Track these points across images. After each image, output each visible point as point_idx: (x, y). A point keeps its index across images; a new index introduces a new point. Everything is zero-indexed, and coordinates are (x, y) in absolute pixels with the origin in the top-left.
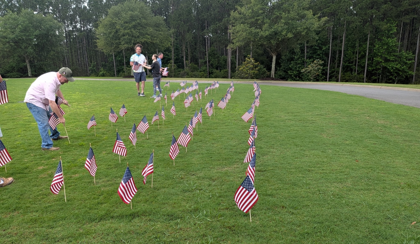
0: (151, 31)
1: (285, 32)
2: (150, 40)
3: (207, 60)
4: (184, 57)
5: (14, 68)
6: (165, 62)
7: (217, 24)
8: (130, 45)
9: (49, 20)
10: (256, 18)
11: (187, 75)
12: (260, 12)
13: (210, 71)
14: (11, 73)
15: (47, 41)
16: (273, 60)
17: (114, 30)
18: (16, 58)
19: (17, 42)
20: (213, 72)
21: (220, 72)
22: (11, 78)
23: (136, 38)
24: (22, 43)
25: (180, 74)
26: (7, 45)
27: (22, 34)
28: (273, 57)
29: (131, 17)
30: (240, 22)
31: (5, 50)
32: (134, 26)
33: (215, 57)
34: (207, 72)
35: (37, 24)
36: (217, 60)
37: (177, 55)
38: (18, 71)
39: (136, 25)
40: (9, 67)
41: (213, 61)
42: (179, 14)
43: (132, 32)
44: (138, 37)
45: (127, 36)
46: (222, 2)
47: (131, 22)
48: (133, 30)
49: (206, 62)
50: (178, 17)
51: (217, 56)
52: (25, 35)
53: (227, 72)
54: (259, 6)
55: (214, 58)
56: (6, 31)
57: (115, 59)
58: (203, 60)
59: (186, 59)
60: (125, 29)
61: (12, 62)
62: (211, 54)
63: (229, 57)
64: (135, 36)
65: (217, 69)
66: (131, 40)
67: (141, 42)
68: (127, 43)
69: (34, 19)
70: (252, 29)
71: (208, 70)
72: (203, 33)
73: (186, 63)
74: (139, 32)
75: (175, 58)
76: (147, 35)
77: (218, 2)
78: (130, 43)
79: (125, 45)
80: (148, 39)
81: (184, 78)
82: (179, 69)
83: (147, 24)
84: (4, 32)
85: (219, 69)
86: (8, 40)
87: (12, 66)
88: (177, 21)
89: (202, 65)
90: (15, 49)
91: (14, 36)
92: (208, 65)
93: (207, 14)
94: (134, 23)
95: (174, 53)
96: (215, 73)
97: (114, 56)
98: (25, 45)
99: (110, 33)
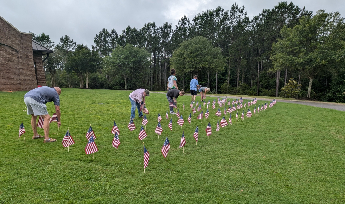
0: (209, 59)
1: (319, 60)
2: (208, 66)
3: (258, 81)
4: (238, 78)
5: (118, 83)
6: (222, 82)
7: (268, 52)
8: (192, 69)
9: (143, 51)
10: (293, 48)
11: (238, 92)
12: (297, 43)
13: (260, 90)
14: (115, 86)
15: (139, 65)
16: (310, 83)
17: (182, 59)
18: (120, 76)
19: (121, 66)
20: (262, 91)
21: (269, 91)
22: (115, 89)
23: (197, 64)
24: (123, 67)
25: (232, 91)
26: (114, 68)
27: (124, 60)
28: (310, 80)
29: (195, 49)
30: (280, 51)
31: (112, 71)
32: (196, 55)
33: (265, 78)
34: (257, 90)
35: (134, 54)
36: (267, 81)
37: (233, 77)
38: (120, 85)
39: (199, 55)
40: (115, 82)
41: (263, 82)
42: (237, 45)
43: (194, 59)
44: (199, 63)
45: (191, 63)
46: (273, 35)
47: (194, 52)
48: (195, 58)
49: (257, 82)
50: (236, 48)
51: (267, 78)
52: (125, 61)
53: (275, 91)
54: (297, 38)
55: (264, 80)
56: (115, 59)
57: (185, 79)
58: (255, 81)
59: (240, 80)
60: (190, 57)
61: (117, 79)
62: (262, 76)
63: (278, 79)
64: (197, 62)
65: (266, 88)
66: (193, 65)
67: (201, 67)
68: (190, 67)
69: (133, 50)
70: (289, 57)
71: (258, 89)
72: (256, 59)
73: (239, 83)
74: (200, 60)
75: (230, 79)
76: (205, 62)
77: (270, 35)
78: (192, 68)
79: (189, 69)
80: (206, 65)
81: (236, 94)
82: (233, 88)
83: (207, 54)
84: (114, 59)
85: (268, 88)
86: (115, 64)
87: (117, 82)
88: (234, 50)
89: (254, 84)
90: (119, 70)
91: (119, 62)
92: (258, 85)
93: (260, 45)
94: (196, 53)
95: (230, 75)
96: (264, 91)
97: (184, 77)
98: (125, 68)
99: (180, 60)
